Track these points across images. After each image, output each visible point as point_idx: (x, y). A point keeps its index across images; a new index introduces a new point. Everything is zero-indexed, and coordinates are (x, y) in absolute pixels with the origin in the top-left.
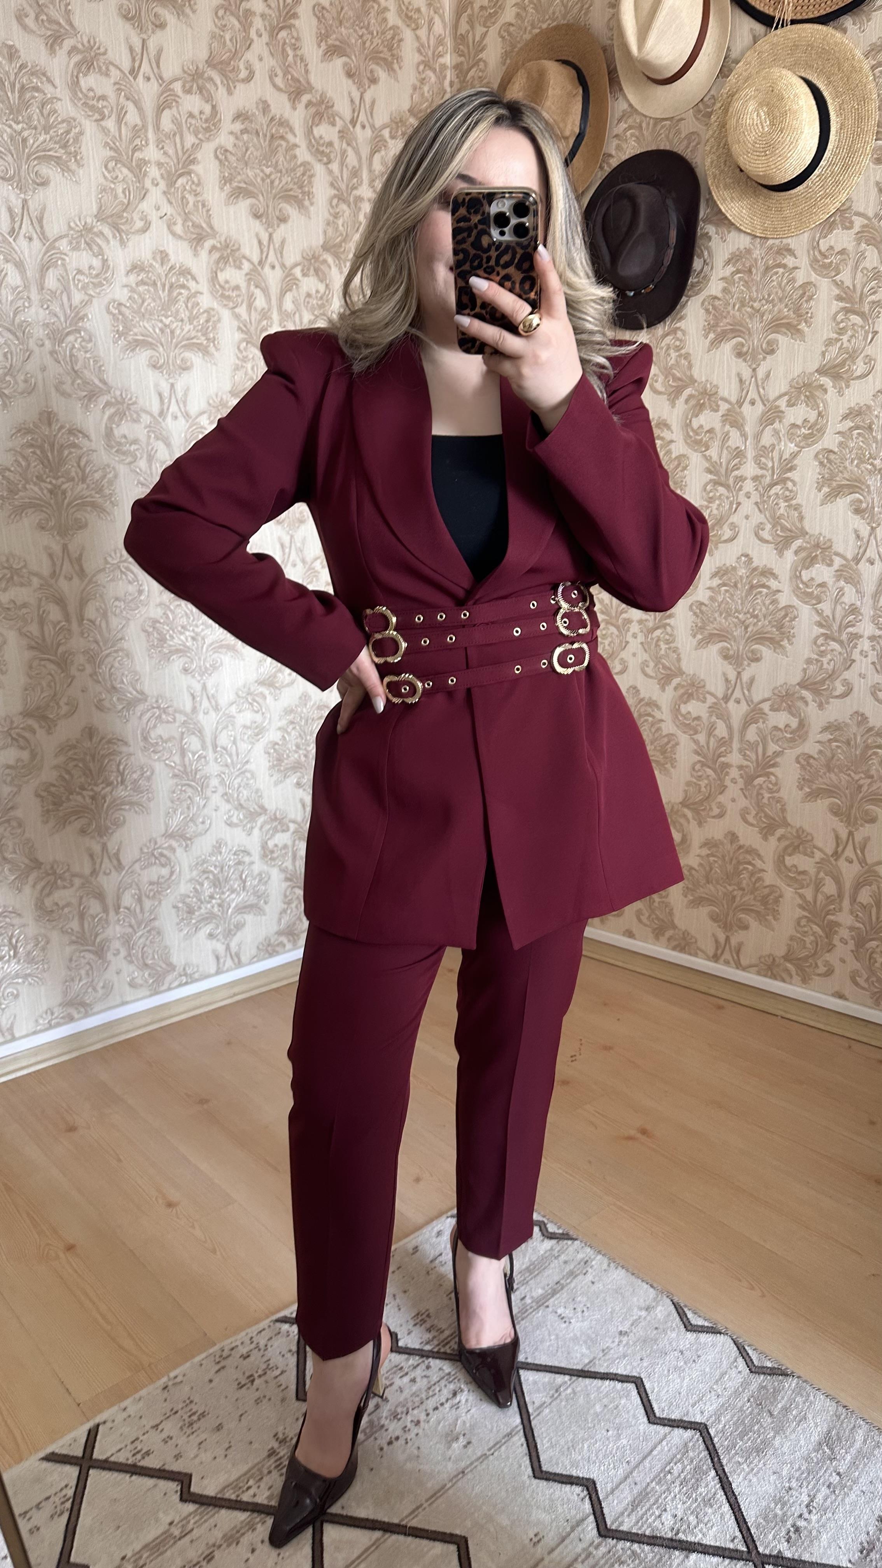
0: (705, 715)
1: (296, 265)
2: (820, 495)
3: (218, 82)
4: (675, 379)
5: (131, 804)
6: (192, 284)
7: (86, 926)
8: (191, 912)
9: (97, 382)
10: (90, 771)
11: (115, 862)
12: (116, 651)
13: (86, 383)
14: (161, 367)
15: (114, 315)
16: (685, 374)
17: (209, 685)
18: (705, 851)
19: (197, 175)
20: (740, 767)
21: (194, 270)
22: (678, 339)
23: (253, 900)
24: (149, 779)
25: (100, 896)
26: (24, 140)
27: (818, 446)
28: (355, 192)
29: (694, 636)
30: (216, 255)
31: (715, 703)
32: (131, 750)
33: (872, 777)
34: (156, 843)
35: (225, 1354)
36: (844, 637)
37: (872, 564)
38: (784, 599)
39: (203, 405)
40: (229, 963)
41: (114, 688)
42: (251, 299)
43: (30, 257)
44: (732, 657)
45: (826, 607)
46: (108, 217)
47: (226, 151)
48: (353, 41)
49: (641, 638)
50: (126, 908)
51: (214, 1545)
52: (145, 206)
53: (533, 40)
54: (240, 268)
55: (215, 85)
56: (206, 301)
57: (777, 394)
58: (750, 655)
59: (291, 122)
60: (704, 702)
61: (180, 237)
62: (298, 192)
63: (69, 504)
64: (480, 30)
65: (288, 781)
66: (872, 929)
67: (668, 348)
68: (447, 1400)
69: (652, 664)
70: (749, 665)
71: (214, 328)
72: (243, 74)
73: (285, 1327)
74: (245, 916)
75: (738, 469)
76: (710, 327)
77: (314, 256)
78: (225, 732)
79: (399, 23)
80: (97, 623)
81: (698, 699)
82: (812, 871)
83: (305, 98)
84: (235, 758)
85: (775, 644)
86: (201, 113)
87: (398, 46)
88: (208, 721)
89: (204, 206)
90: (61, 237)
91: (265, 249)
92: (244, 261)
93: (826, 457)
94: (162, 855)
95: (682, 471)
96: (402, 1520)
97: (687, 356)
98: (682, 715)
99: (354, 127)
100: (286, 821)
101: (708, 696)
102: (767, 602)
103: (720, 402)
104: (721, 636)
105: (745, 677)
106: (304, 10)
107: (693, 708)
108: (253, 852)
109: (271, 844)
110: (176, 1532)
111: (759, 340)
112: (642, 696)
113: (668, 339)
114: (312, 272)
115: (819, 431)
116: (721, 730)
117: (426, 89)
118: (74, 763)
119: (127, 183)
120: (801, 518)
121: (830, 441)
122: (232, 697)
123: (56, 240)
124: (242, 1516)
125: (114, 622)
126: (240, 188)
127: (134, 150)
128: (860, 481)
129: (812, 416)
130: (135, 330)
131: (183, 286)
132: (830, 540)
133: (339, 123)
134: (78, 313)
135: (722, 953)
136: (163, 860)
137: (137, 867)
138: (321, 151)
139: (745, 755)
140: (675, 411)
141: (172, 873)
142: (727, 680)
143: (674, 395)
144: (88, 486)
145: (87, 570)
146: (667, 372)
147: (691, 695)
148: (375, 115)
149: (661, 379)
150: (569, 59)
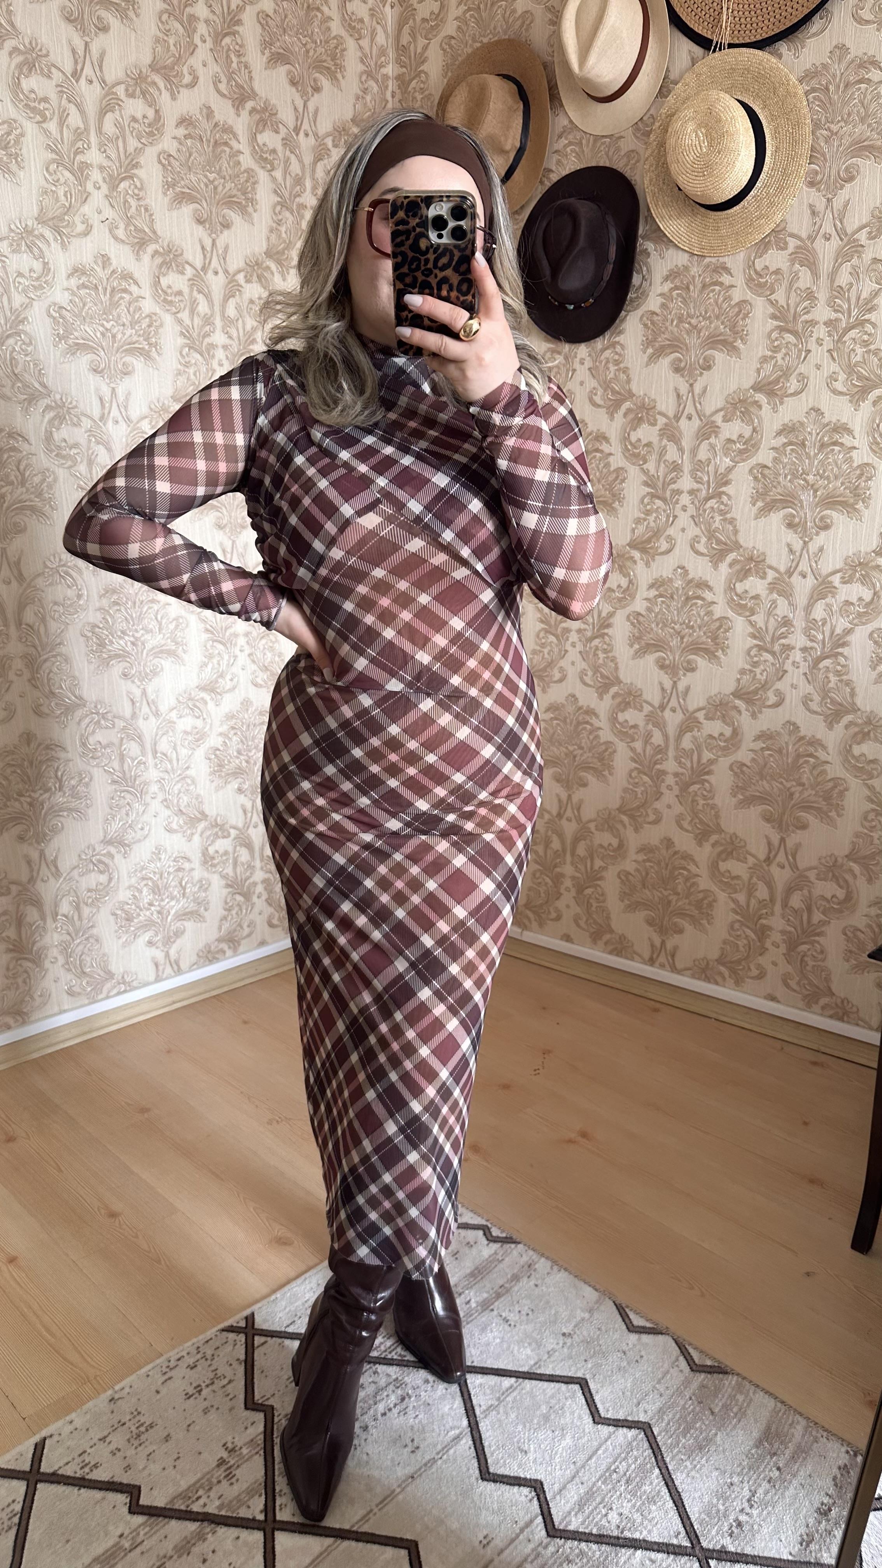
0: (641, 723)
1: (239, 271)
2: (754, 510)
3: (162, 87)
4: (614, 392)
5: (70, 810)
6: (134, 288)
7: (24, 936)
8: (129, 919)
9: (37, 385)
10: (28, 777)
11: (53, 869)
12: (55, 656)
13: (26, 386)
14: (102, 371)
15: (54, 318)
16: (624, 388)
17: (149, 690)
18: (641, 857)
19: (138, 178)
20: (676, 775)
21: (136, 275)
22: (617, 353)
23: (192, 906)
24: (87, 785)
25: (37, 903)
27: (753, 461)
28: (297, 199)
29: (631, 646)
30: (159, 260)
31: (651, 712)
32: (70, 756)
33: (804, 785)
34: (94, 850)
35: (172, 1364)
36: (777, 648)
37: (804, 577)
38: (720, 610)
39: (145, 410)
40: (169, 970)
41: (53, 693)
42: (194, 304)
44: (668, 666)
45: (759, 619)
46: (49, 220)
47: (170, 155)
48: (297, 49)
49: (579, 647)
50: (64, 915)
51: (165, 1557)
52: (86, 209)
53: (474, 53)
54: (182, 273)
55: (159, 89)
56: (148, 305)
57: (713, 409)
58: (685, 664)
59: (235, 129)
60: (641, 711)
61: (122, 241)
62: (241, 199)
63: (8, 508)
64: (421, 42)
65: (229, 786)
66: (804, 932)
67: (608, 362)
68: (395, 1405)
69: (590, 673)
70: (684, 675)
71: (157, 333)
72: (187, 79)
73: (232, 1336)
74: (185, 923)
75: (675, 482)
76: (648, 343)
77: (257, 264)
78: (165, 737)
79: (343, 33)
80: (36, 628)
81: (635, 708)
82: (745, 876)
83: (250, 104)
84: (175, 764)
85: (711, 655)
86: (144, 117)
87: (342, 55)
88: (148, 727)
89: (146, 210)
90: (1, 239)
91: (208, 255)
92: (187, 266)
93: (760, 472)
94: (100, 861)
95: (621, 484)
96: (353, 1526)
97: (625, 370)
98: (619, 723)
99: (297, 135)
100: (227, 826)
101: (644, 704)
102: (702, 614)
103: (658, 417)
104: (658, 646)
105: (681, 686)
106: (249, 16)
107: (631, 716)
108: (193, 858)
109: (211, 850)
110: (127, 1545)
111: (696, 356)
112: (580, 704)
113: (608, 353)
114: (255, 278)
115: (753, 446)
116: (657, 738)
117: (368, 98)
118: (12, 769)
119: (69, 186)
120: (736, 532)
121: (764, 456)
122: (173, 702)
124: (192, 1527)
125: (53, 626)
126: (183, 193)
127: (76, 153)
128: (793, 497)
129: (747, 432)
130: (76, 334)
131: (125, 290)
132: (763, 554)
133: (283, 131)
134: (18, 316)
135: (658, 956)
136: (103, 867)
137: (75, 873)
138: (265, 158)
139: (680, 763)
140: (614, 424)
141: (110, 880)
142: (663, 689)
143: (613, 408)
144: (28, 490)
145: (25, 574)
146: (606, 386)
147: (628, 703)
148: (318, 123)
149: (600, 392)
150: (511, 74)
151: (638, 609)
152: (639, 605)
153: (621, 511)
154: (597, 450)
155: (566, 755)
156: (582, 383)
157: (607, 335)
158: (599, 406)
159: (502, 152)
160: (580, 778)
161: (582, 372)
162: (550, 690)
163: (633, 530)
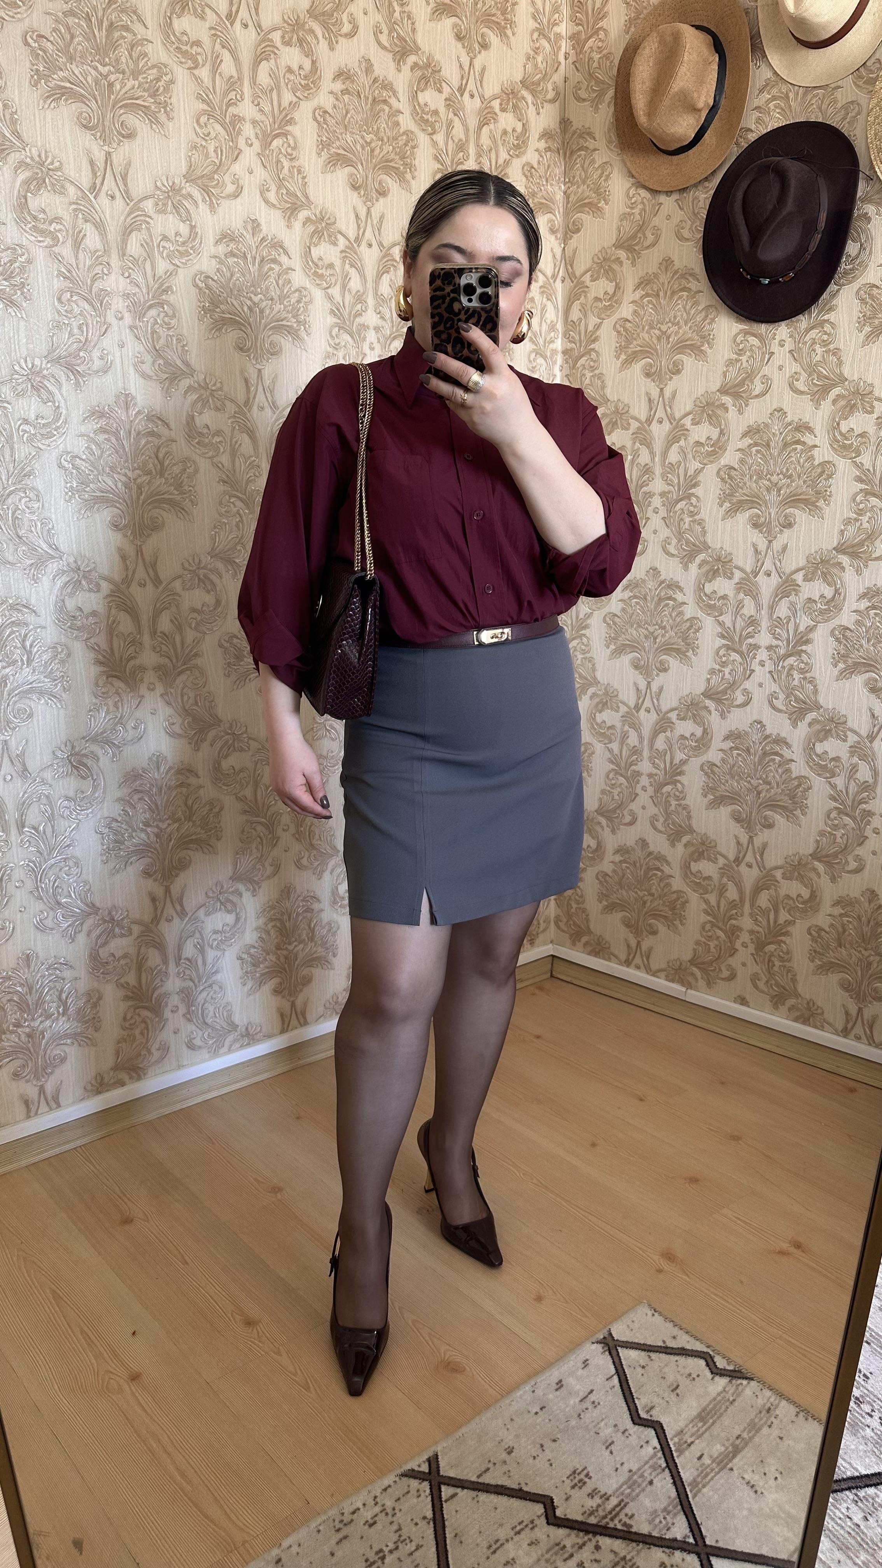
0: (844, 754)
3: (320, 36)
4: (820, 376)
6: (284, 259)
7: (143, 979)
8: (258, 964)
9: (179, 362)
10: (156, 805)
11: (178, 908)
12: (189, 668)
13: (167, 363)
14: (249, 350)
15: (200, 289)
16: (834, 372)
18: (837, 911)
21: (287, 244)
22: (826, 333)
23: (320, 952)
25: (159, 945)
26: (111, 85)
29: (835, 665)
30: (311, 228)
31: (858, 742)
32: (201, 780)
34: (223, 886)
42: (346, 279)
43: (112, 217)
44: (880, 690)
46: (198, 178)
47: (326, 112)
49: (769, 666)
50: (188, 959)
52: (237, 168)
54: (335, 244)
55: (316, 38)
56: (299, 278)
59: (395, 85)
60: (845, 741)
61: (274, 206)
62: (399, 164)
63: (144, 500)
67: (814, 342)
69: (782, 696)
71: (306, 310)
72: (347, 28)
73: (413, 1486)
76: (865, 319)
80: (170, 636)
81: (837, 737)
83: (412, 59)
86: (300, 68)
87: (513, 10)
89: (299, 172)
90: (146, 198)
91: (362, 225)
92: (339, 236)
94: (228, 900)
97: (836, 352)
98: (817, 755)
99: (462, 96)
101: (848, 733)
103: (875, 403)
104: (868, 665)
107: (832, 747)
108: (322, 897)
112: (768, 732)
113: (813, 334)
116: (864, 773)
117: (540, 59)
118: (139, 794)
119: (220, 141)
123: (140, 201)
125: (188, 635)
126: (338, 154)
127: (229, 105)
130: (223, 308)
131: (274, 261)
133: (446, 90)
134: (162, 284)
136: (232, 905)
137: (201, 913)
138: (426, 119)
140: (820, 413)
141: (239, 920)
142: (874, 716)
143: (819, 394)
144: (166, 479)
145: (162, 576)
146: (811, 370)
147: (830, 731)
148: (484, 84)
149: (804, 376)
150: (705, 25)
151: (845, 623)
152: (846, 618)
153: (827, 510)
154: (798, 442)
155: (749, 790)
156: (780, 368)
157: (814, 310)
158: (802, 393)
159: (695, 110)
160: (766, 818)
161: (781, 356)
162: (730, 716)
163: (842, 532)
